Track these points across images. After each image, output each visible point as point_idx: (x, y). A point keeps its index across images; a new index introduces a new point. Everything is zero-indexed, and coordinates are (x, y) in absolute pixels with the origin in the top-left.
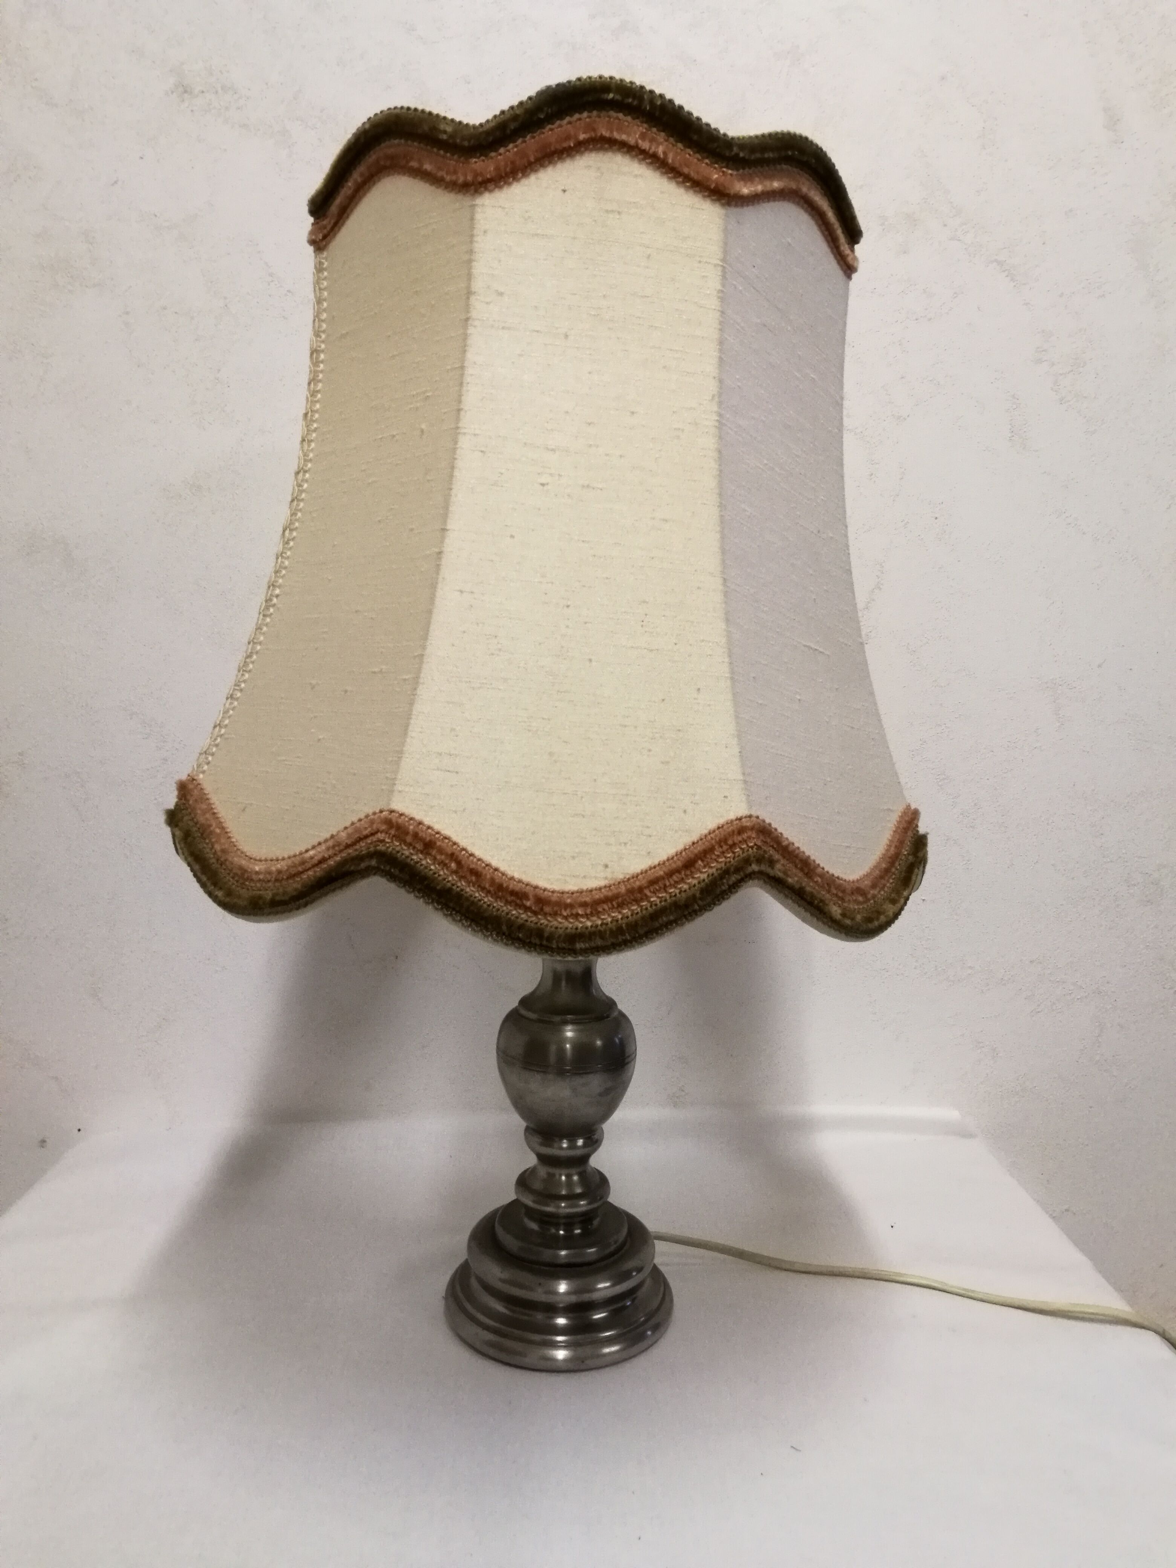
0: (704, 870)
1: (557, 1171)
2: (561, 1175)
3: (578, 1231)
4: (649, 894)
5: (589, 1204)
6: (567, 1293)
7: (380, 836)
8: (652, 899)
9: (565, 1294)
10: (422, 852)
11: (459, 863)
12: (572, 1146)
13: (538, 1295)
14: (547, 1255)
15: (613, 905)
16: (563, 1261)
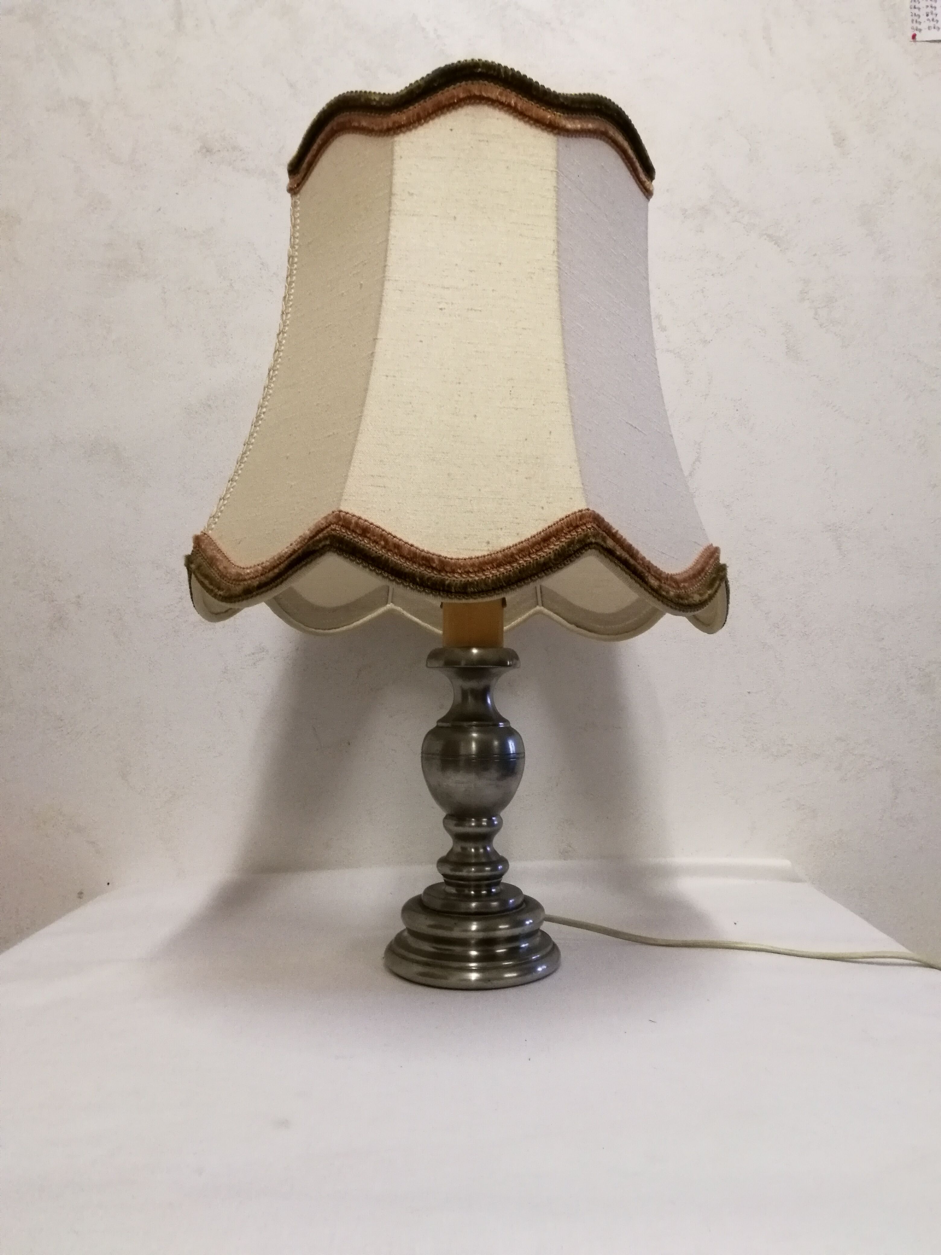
0: (556, 544)
1: (467, 845)
2: (471, 849)
3: (484, 892)
4: (518, 558)
5: (491, 871)
6: (477, 931)
7: (333, 527)
8: (521, 562)
9: (475, 931)
10: (360, 535)
11: (386, 541)
12: (479, 825)
13: (456, 933)
14: (463, 907)
15: (493, 565)
16: (473, 911)
